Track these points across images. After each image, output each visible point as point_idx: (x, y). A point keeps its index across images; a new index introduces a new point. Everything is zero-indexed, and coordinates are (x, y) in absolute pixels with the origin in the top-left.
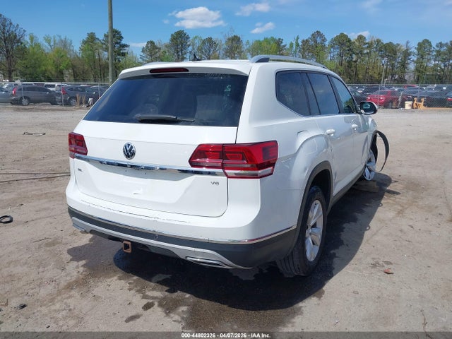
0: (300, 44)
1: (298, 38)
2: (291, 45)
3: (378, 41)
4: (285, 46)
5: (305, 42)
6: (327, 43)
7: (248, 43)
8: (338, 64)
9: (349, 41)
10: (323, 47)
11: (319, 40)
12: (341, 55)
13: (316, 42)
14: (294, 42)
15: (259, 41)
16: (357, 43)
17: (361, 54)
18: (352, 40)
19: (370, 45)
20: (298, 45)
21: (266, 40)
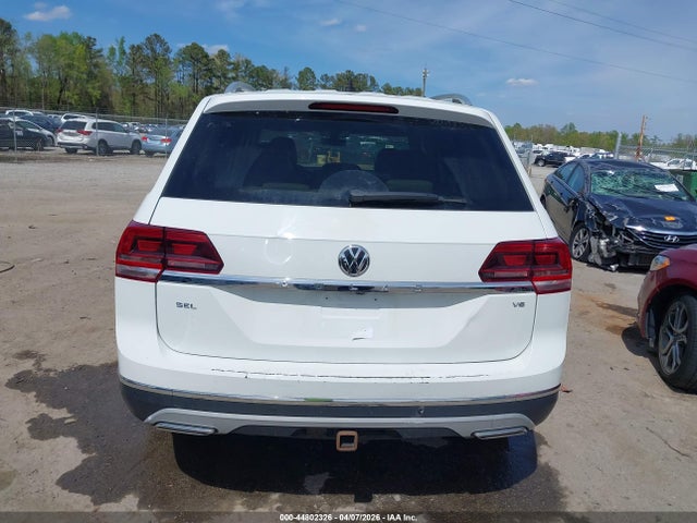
0: (128, 51)
1: (122, 42)
2: (112, 51)
3: (248, 62)
4: (100, 51)
5: (136, 49)
6: (172, 56)
7: (28, 37)
8: (190, 89)
9: (207, 56)
10: (167, 61)
11: (159, 49)
12: (194, 76)
13: (153, 50)
14: (116, 47)
15: (50, 37)
16: (218, 62)
17: (225, 78)
18: (211, 57)
19: (236, 67)
20: (123, 53)
21: (64, 36)
